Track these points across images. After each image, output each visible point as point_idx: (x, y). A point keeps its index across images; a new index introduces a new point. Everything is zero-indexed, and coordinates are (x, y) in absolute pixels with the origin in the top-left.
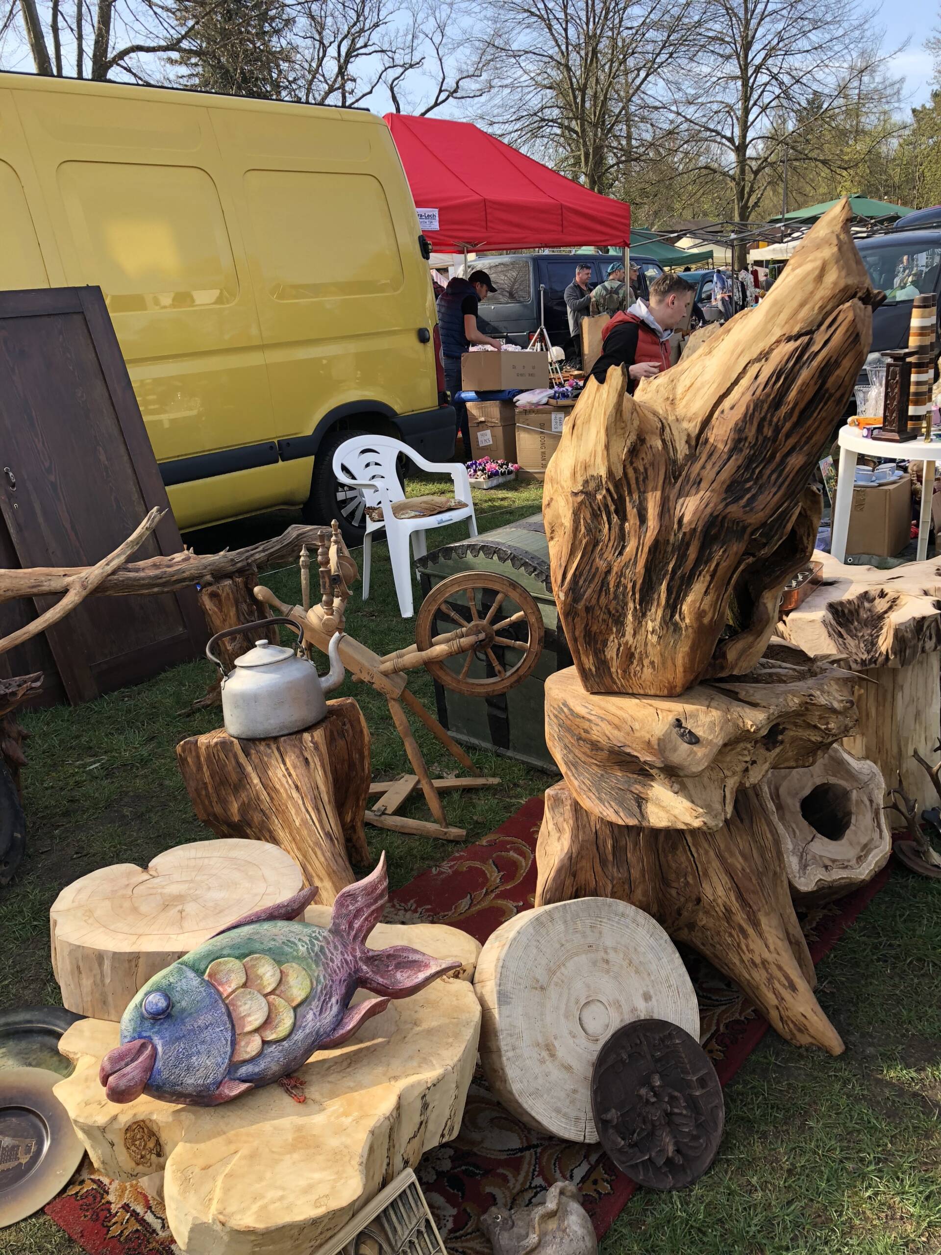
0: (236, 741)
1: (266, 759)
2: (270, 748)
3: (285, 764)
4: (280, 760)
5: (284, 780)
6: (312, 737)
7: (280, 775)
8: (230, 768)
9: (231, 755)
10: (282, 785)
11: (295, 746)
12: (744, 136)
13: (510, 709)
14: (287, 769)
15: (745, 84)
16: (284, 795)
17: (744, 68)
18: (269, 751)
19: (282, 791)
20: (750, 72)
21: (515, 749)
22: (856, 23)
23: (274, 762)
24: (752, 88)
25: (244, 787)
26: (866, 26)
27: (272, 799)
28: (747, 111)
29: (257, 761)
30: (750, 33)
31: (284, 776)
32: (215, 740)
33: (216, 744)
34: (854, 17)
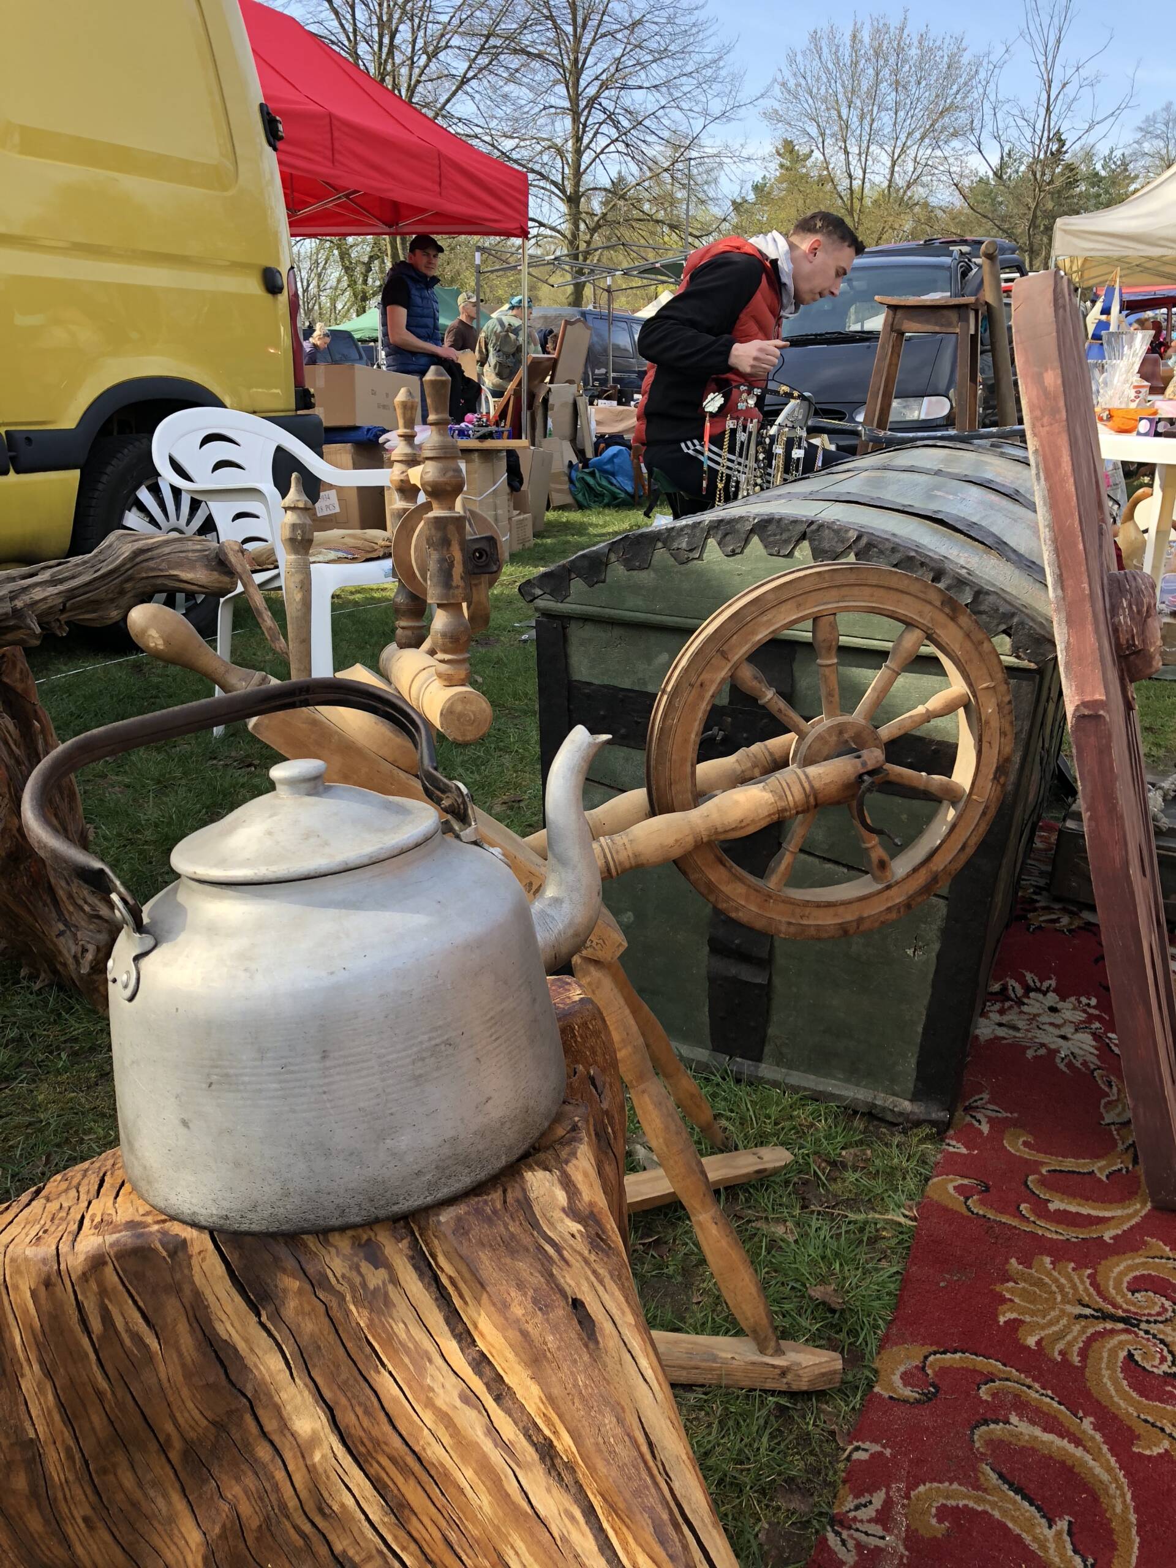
0: (200, 1241)
1: (360, 1317)
2: (377, 1260)
3: (465, 1337)
4: (435, 1318)
5: (470, 1421)
6: (567, 1184)
7: (447, 1394)
8: (168, 1369)
9: (172, 1310)
10: (464, 1445)
11: (510, 1247)
12: (577, 184)
13: (780, 961)
14: (481, 1363)
15: (576, 120)
16: (483, 1502)
17: (574, 99)
18: (376, 1278)
19: (465, 1476)
20: (582, 104)
21: (780, 1060)
22: (709, 57)
23: (403, 1328)
24: (585, 126)
25: (244, 1456)
26: (721, 64)
27: (398, 1509)
28: (579, 153)
29: (310, 1327)
30: (581, 57)
31: (470, 1398)
32: (90, 1242)
33: (97, 1262)
34: (707, 49)
